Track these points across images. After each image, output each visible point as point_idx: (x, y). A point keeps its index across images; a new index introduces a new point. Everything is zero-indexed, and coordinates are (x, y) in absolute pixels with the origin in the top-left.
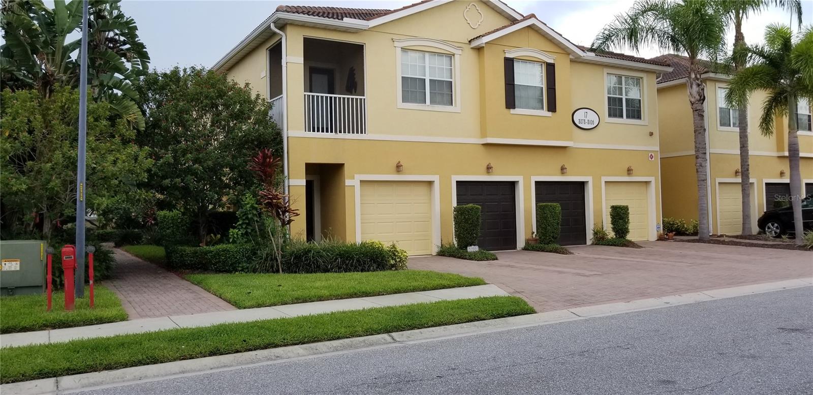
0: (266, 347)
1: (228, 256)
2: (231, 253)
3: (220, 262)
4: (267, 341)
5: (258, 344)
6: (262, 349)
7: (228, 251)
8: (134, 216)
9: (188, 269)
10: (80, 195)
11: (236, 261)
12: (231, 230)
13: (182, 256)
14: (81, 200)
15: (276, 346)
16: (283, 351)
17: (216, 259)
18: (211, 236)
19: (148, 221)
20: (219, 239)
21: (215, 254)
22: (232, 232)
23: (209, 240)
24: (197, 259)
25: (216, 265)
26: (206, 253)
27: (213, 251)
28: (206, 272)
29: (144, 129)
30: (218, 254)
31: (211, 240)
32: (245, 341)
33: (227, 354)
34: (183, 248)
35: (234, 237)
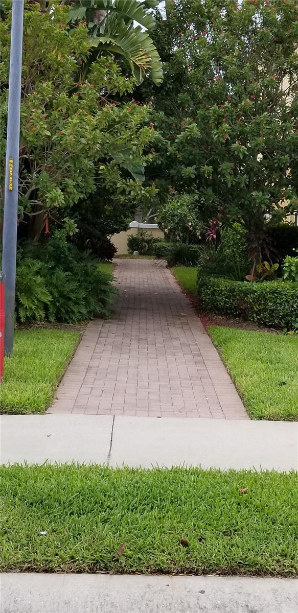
0: (232, 571)
1: (278, 301)
2: (284, 298)
3: (265, 310)
4: (238, 554)
5: (214, 559)
6: (224, 573)
7: (280, 293)
8: (191, 226)
9: (221, 314)
10: (9, 179)
11: (292, 312)
12: (288, 258)
13: (213, 294)
14: (11, 188)
15: (260, 572)
16: (275, 591)
17: (260, 304)
18: (264, 265)
19: (209, 235)
20: (275, 271)
21: (259, 296)
22: (289, 262)
23: (260, 271)
24: (234, 301)
25: (259, 315)
26: (247, 293)
27: (256, 292)
28: (244, 324)
29: (159, 81)
30: (264, 297)
31: (264, 270)
32: (185, 544)
33: (133, 573)
34: (216, 280)
35: (291, 271)
